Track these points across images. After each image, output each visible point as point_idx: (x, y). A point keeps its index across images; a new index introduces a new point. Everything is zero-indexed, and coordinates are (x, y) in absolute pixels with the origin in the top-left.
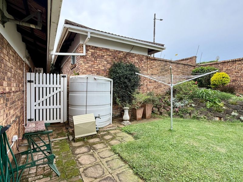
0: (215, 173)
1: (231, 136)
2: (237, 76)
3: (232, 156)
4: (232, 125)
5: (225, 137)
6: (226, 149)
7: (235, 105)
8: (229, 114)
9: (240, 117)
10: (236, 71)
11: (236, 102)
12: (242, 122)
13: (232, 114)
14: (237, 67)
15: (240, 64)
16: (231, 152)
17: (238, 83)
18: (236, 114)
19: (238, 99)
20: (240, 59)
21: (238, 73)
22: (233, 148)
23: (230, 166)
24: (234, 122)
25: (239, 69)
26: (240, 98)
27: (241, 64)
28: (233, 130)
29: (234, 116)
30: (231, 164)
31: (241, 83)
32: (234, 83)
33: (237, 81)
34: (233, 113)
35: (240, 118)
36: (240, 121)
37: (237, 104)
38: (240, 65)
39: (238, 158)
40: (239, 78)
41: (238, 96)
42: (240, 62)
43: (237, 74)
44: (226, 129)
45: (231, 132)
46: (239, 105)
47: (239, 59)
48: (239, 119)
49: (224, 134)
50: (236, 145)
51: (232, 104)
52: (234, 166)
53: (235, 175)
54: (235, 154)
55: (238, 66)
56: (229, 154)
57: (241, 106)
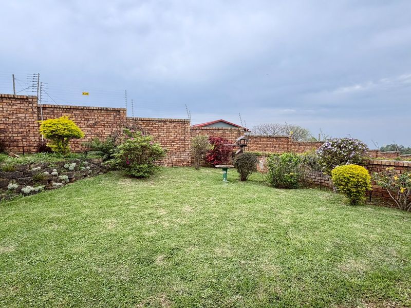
0: (10, 288)
1: (15, 222)
2: (6, 124)
3: (27, 249)
4: (11, 204)
5: (7, 228)
6: (14, 245)
7: (12, 171)
8: (4, 189)
9: (22, 188)
10: (4, 114)
11: (14, 166)
12: (25, 196)
13: (8, 187)
14: (5, 109)
15: (10, 104)
16: (24, 245)
17: (10, 135)
18: (16, 186)
19: (16, 162)
20: (10, 97)
21: (8, 118)
22: (24, 237)
23: (28, 264)
24: (13, 199)
25: (9, 112)
26: (18, 159)
27: (12, 104)
28: (16, 212)
29: (12, 189)
30: (29, 261)
31: (14, 135)
32: (3, 135)
33: (8, 133)
34: (11, 186)
35: (22, 190)
36: (22, 194)
37: (14, 169)
38: (10, 107)
39: (36, 247)
40: (10, 127)
41: (14, 157)
42: (10, 102)
43: (6, 120)
44: (4, 214)
45: (13, 216)
46: (18, 171)
47: (8, 95)
48: (21, 192)
49: (4, 222)
50: (27, 231)
51: (7, 171)
52: (33, 261)
53: (38, 271)
54: (29, 245)
55: (7, 106)
56: (21, 249)
57: (21, 172)
